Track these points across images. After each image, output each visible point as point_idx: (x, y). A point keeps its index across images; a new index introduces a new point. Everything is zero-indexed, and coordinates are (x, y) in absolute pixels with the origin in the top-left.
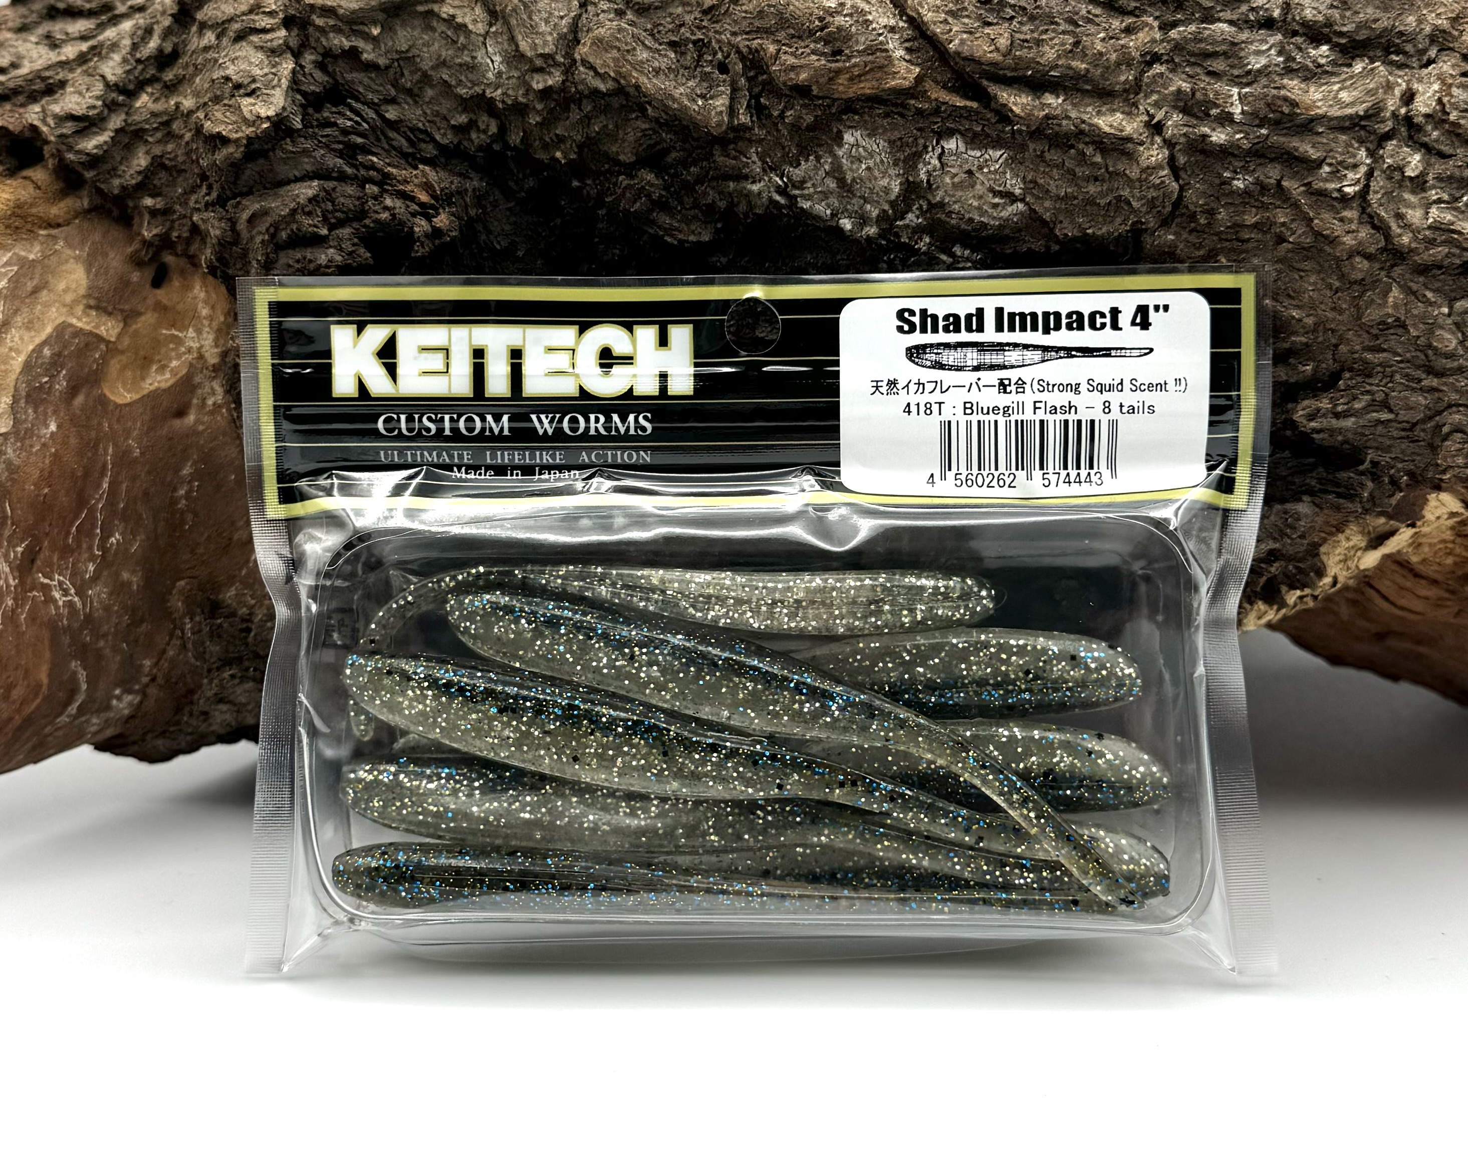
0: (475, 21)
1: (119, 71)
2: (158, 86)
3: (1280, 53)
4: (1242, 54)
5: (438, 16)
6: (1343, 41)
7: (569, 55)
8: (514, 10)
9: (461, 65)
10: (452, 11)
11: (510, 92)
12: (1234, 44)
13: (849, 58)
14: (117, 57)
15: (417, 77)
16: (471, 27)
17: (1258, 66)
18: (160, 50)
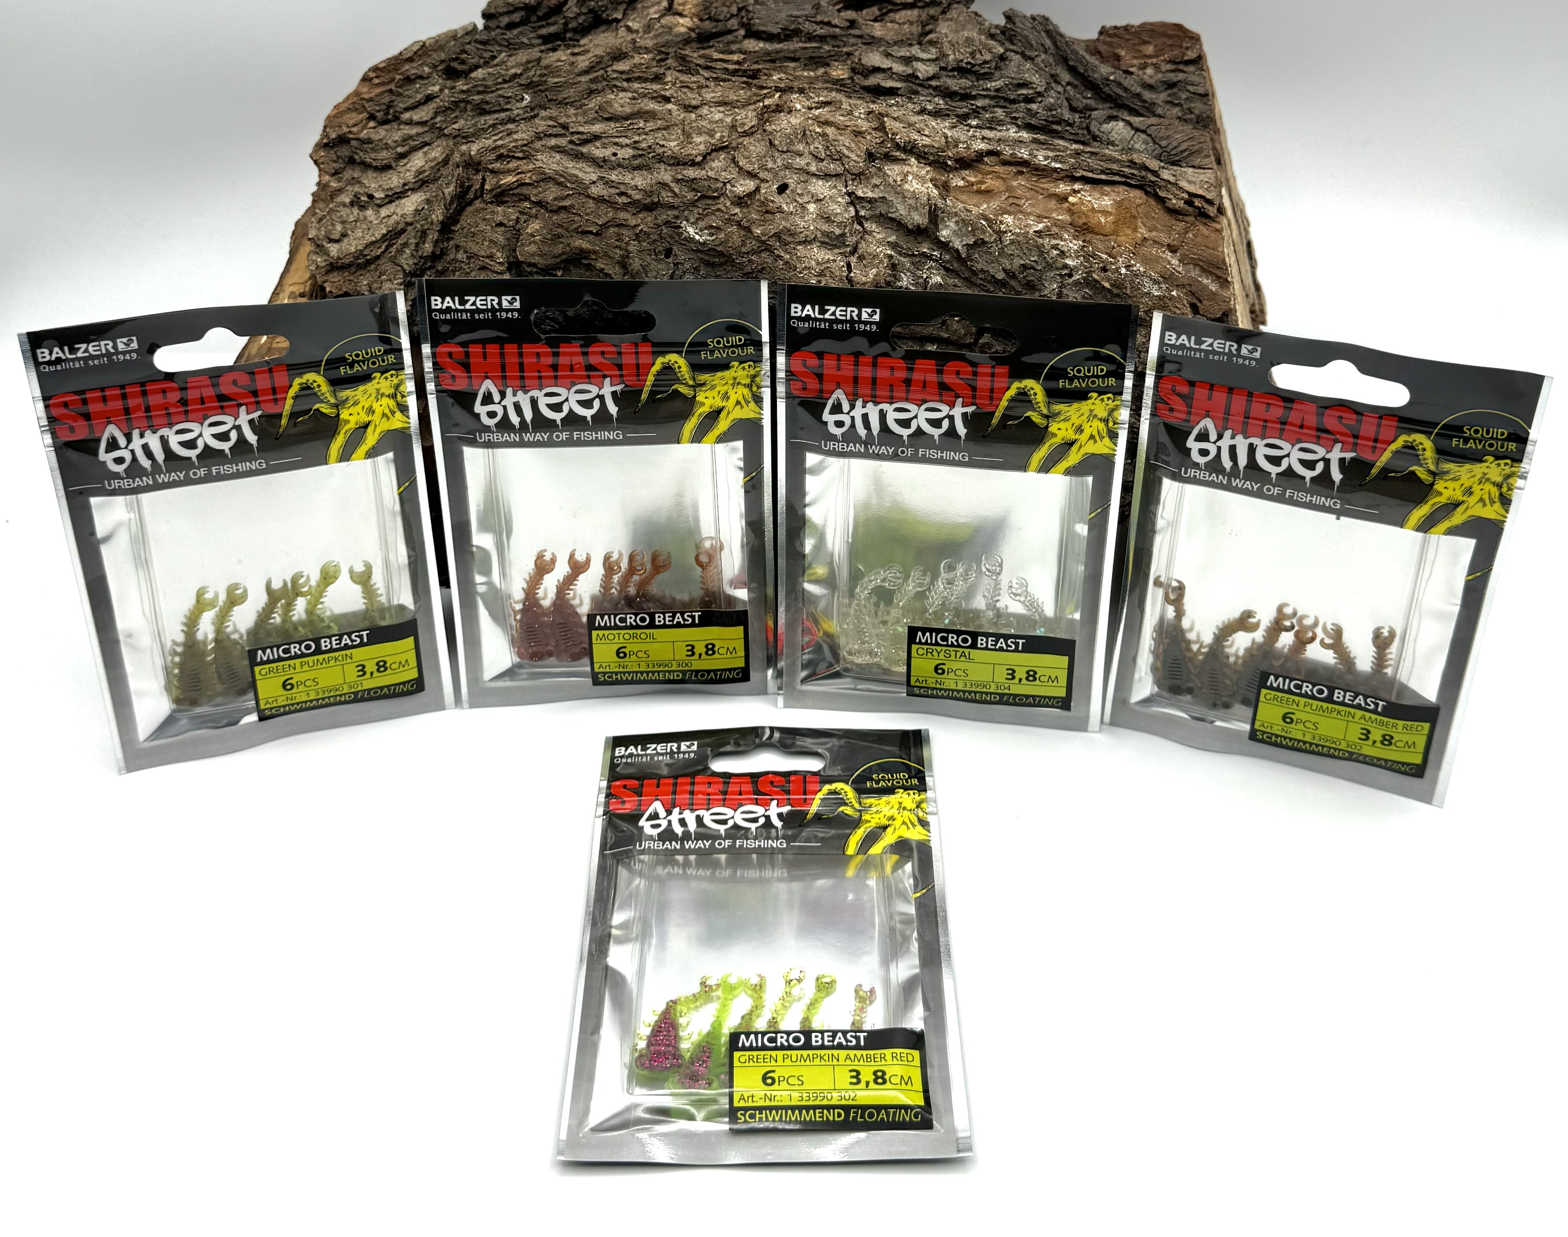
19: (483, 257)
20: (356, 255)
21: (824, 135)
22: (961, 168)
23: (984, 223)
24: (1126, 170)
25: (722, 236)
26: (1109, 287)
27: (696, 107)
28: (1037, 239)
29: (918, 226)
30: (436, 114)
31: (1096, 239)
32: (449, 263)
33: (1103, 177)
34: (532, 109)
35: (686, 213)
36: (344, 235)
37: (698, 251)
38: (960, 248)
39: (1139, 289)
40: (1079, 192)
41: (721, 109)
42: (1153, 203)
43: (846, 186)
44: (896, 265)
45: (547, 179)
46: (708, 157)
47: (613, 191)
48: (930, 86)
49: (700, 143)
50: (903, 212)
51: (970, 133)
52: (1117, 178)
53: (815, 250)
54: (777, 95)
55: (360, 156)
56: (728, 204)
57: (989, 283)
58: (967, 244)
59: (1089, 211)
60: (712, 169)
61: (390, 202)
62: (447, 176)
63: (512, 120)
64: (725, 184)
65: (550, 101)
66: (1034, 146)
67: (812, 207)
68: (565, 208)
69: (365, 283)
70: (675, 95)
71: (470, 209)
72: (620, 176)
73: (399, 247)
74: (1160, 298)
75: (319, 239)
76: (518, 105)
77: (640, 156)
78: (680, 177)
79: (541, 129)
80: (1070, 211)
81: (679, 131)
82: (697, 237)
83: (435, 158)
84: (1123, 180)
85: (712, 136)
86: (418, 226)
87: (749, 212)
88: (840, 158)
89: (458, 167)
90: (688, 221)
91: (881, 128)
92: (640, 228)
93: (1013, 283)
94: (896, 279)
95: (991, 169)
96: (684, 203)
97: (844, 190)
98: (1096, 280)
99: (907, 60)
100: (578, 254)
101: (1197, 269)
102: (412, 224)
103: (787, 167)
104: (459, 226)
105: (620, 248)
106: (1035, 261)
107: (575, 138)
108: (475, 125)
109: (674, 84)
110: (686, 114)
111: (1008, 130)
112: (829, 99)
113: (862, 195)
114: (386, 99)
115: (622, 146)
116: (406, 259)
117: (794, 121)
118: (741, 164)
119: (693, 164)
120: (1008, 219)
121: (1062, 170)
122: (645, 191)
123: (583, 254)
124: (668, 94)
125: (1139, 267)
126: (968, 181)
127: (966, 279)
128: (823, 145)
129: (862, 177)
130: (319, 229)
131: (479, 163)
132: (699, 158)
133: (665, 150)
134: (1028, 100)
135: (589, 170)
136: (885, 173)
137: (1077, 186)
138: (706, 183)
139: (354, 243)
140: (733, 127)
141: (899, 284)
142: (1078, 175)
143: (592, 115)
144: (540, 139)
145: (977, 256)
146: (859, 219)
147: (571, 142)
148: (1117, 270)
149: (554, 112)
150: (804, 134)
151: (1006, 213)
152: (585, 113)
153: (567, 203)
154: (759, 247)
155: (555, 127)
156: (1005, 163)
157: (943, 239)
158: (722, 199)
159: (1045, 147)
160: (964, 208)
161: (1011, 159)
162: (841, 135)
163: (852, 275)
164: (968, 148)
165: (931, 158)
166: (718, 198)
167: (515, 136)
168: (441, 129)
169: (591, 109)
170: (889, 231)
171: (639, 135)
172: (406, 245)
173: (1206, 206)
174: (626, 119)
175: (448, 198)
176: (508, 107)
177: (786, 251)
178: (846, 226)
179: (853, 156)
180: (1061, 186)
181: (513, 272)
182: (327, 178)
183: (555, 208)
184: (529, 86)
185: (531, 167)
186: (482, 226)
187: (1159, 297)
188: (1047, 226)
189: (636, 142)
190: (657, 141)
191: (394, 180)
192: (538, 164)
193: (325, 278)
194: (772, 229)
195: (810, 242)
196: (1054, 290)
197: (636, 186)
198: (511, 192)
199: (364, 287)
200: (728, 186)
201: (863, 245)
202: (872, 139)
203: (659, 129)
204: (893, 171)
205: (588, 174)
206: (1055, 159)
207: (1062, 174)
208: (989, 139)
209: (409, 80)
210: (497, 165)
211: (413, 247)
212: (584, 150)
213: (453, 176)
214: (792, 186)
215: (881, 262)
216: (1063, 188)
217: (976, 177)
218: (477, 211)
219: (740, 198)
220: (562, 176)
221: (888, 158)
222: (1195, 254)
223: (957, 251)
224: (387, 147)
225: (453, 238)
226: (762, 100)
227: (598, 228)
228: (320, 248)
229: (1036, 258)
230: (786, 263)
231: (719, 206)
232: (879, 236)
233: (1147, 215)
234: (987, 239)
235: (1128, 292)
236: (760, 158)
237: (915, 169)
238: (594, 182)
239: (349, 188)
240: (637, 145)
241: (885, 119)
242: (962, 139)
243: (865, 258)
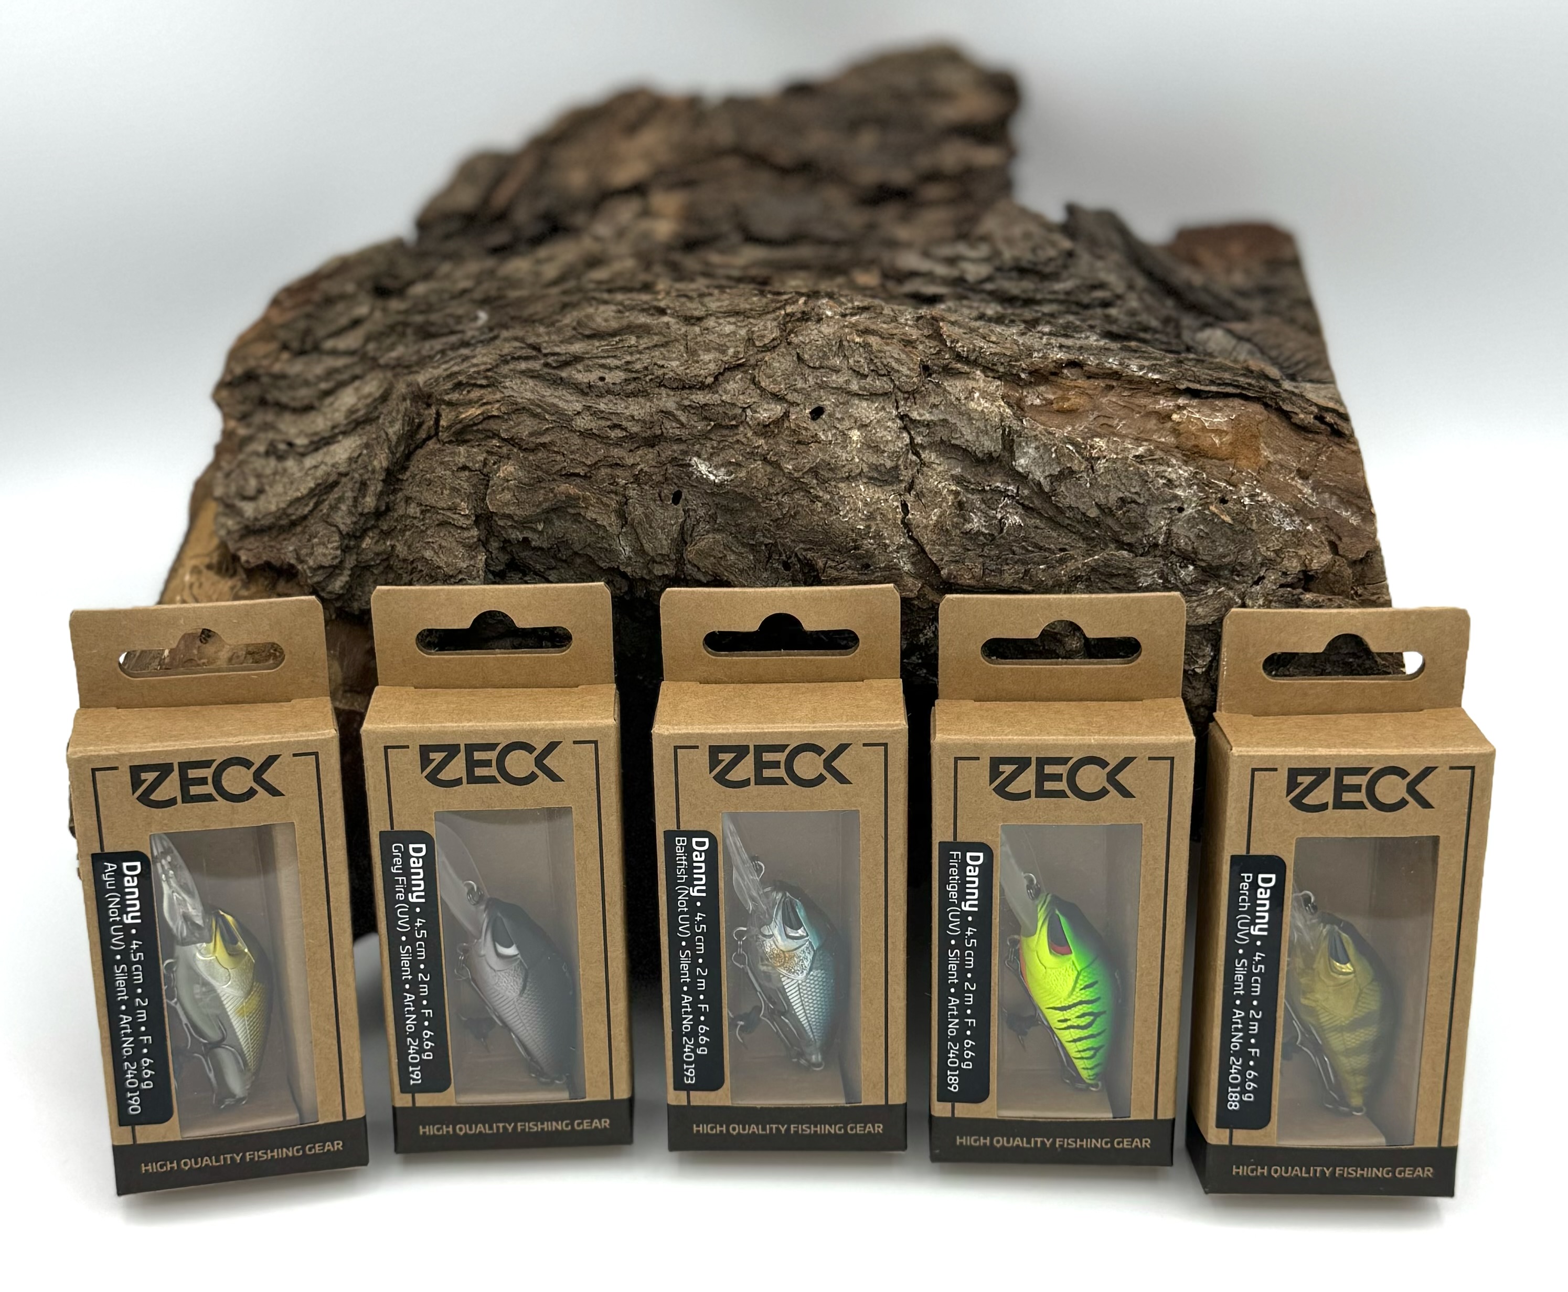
0: (611, 525)
1: (349, 522)
2: (377, 531)
3: (1160, 578)
4: (1136, 576)
5: (584, 518)
6: (1204, 564)
7: (680, 552)
8: (639, 523)
9: (601, 548)
10: (594, 516)
11: (637, 571)
12: (1129, 569)
13: (874, 573)
14: (344, 507)
15: (570, 552)
16: (608, 528)
17: (1145, 584)
18: (377, 508)
19: (443, 509)
20: (278, 514)
21: (866, 345)
22: (1039, 384)
23: (1071, 448)
24: (1241, 379)
25: (743, 474)
26: (1230, 522)
27: (700, 319)
28: (1138, 465)
29: (990, 454)
30: (368, 339)
31: (1208, 463)
32: (397, 520)
33: (1214, 388)
34: (491, 329)
35: (697, 447)
36: (261, 491)
37: (713, 494)
38: (1042, 479)
39: (1267, 523)
40: (1183, 408)
41: (732, 320)
42: (1276, 420)
43: (897, 408)
44: (963, 503)
45: (519, 410)
46: (721, 378)
47: (604, 423)
48: (983, 291)
49: (709, 362)
50: (969, 438)
51: (1044, 341)
52: (1230, 390)
53: (862, 487)
54: (802, 300)
55: (271, 396)
56: (750, 434)
57: (1078, 522)
58: (1050, 475)
59: (1198, 430)
60: (726, 392)
61: (317, 449)
62: (390, 413)
63: (465, 344)
64: (744, 409)
65: (513, 318)
66: (1123, 354)
67: (855, 435)
68: (544, 445)
69: (291, 548)
70: (671, 305)
71: (421, 452)
72: (611, 405)
73: (333, 502)
74: (1294, 533)
75: (228, 497)
76: (473, 325)
77: (635, 379)
78: (687, 403)
79: (506, 351)
80: (1176, 432)
81: (682, 348)
82: (712, 477)
83: (370, 395)
84: (1239, 391)
85: (724, 352)
86: (356, 476)
87: (777, 444)
88: (889, 373)
89: (404, 399)
90: (699, 457)
91: (937, 335)
92: (639, 468)
93: (1110, 521)
94: (965, 520)
95: (1072, 384)
96: (694, 436)
97: (894, 412)
98: (1214, 514)
99: (952, 261)
100: (564, 501)
101: (1335, 498)
102: (346, 475)
103: (821, 386)
104: (408, 474)
105: (616, 493)
106: (1136, 493)
107: (550, 360)
108: (418, 352)
109: (668, 293)
110: (688, 328)
111: (1087, 338)
112: (866, 303)
113: (918, 418)
114: (302, 325)
115: (610, 369)
116: (342, 518)
117: (826, 329)
118: (763, 384)
119: (703, 387)
120: (1100, 443)
121: (1162, 382)
122: (644, 422)
123: (571, 500)
124: (662, 304)
125: (1266, 497)
126: (1045, 399)
127: (1050, 519)
128: (866, 358)
129: (917, 396)
130: (227, 486)
131: (430, 396)
132: (710, 380)
133: (666, 371)
134: (1106, 304)
135: (570, 398)
136: (945, 390)
137: (1181, 401)
138: (721, 410)
139: (274, 501)
140: (750, 341)
141: (968, 526)
142: (1182, 387)
143: (569, 333)
144: (506, 362)
145: (1063, 488)
146: (913, 447)
147: (547, 365)
148: (1239, 501)
149: (519, 332)
150: (841, 345)
151: (1096, 436)
152: (559, 331)
153: (546, 439)
154: (791, 487)
155: (522, 348)
156: (1090, 376)
157: (1020, 470)
158: (741, 429)
159: (1137, 355)
160: (1046, 430)
161: (1096, 371)
162: (887, 344)
163: (910, 516)
164: (1045, 357)
165: (1001, 370)
166: (736, 427)
167: (475, 361)
168: (374, 359)
169: (567, 326)
170: (953, 462)
171: (631, 354)
172: (340, 499)
173: (1339, 422)
174: (613, 334)
175: (394, 438)
176: (459, 327)
177: (825, 490)
178: (899, 458)
179: (905, 370)
180: (1161, 402)
181: (482, 527)
182: (232, 424)
183: (531, 445)
184: (485, 302)
185: (498, 396)
186: (440, 471)
187: (1292, 531)
188: (1149, 450)
189: (628, 363)
190: (655, 360)
191: (319, 423)
192: (508, 392)
193: (239, 545)
194: (807, 462)
195: (855, 478)
196: (1160, 528)
197: (633, 417)
198: (475, 428)
199: (290, 555)
200: (749, 412)
201: (921, 479)
202: (926, 349)
203: (656, 346)
204: (955, 387)
205: (571, 403)
206: (1153, 369)
207: (1163, 386)
208: (1068, 347)
209: (329, 301)
210: (455, 396)
211: (350, 502)
212: (564, 374)
213: (398, 412)
214: (829, 409)
215: (945, 499)
216: (1164, 404)
217: (1054, 393)
218: (433, 453)
219: (765, 426)
220: (539, 406)
221: (948, 371)
222: (1331, 481)
223: (1039, 484)
224: (307, 383)
225: (401, 489)
226: (783, 307)
227: (587, 469)
228: (230, 508)
229: (1137, 489)
230: (826, 504)
231: (738, 437)
232: (940, 469)
233: (1271, 434)
234: (1076, 468)
235: (1254, 526)
236: (787, 376)
237: (982, 384)
238: (579, 413)
239: (262, 435)
240: (630, 367)
241: (941, 324)
242: (1036, 347)
243: (924, 496)
